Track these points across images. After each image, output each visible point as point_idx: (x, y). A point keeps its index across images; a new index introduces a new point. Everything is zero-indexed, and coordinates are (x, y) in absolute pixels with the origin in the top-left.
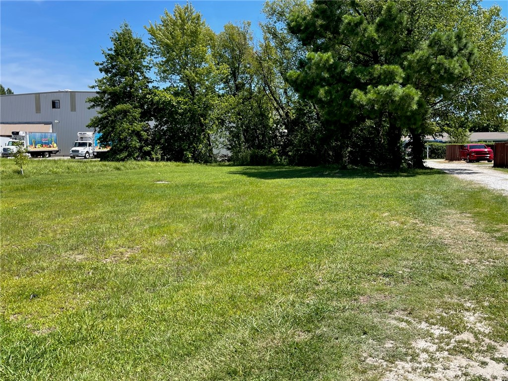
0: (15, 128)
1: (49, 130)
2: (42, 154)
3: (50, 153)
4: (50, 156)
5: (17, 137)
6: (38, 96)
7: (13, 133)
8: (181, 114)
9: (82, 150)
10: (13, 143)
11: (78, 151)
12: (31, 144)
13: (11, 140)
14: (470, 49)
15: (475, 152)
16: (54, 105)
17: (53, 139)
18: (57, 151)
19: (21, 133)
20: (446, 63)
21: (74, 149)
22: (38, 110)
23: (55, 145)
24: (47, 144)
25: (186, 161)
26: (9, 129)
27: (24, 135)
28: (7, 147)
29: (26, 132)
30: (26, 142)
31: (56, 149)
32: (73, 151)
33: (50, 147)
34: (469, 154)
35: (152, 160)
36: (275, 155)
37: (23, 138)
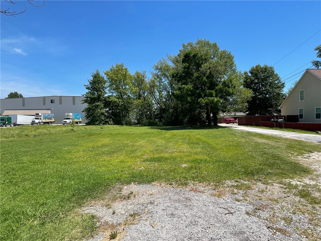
0: (37, 112)
1: (49, 112)
2: (48, 123)
3: (51, 122)
4: (51, 124)
5: (38, 115)
6: (44, 98)
7: (36, 114)
8: (121, 106)
9: (68, 121)
10: (36, 119)
11: (66, 121)
12: (44, 119)
13: (35, 117)
14: (234, 85)
15: (228, 120)
16: (52, 102)
17: (53, 116)
18: (54, 122)
19: (40, 114)
20: (228, 89)
21: (64, 120)
22: (44, 104)
23: (53, 119)
24: (50, 119)
25: (122, 125)
26: (34, 112)
27: (41, 115)
28: (33, 120)
29: (42, 114)
30: (42, 118)
31: (54, 121)
32: (64, 121)
33: (51, 120)
34: (227, 121)
35: (109, 124)
36: (157, 122)
37: (40, 116)
